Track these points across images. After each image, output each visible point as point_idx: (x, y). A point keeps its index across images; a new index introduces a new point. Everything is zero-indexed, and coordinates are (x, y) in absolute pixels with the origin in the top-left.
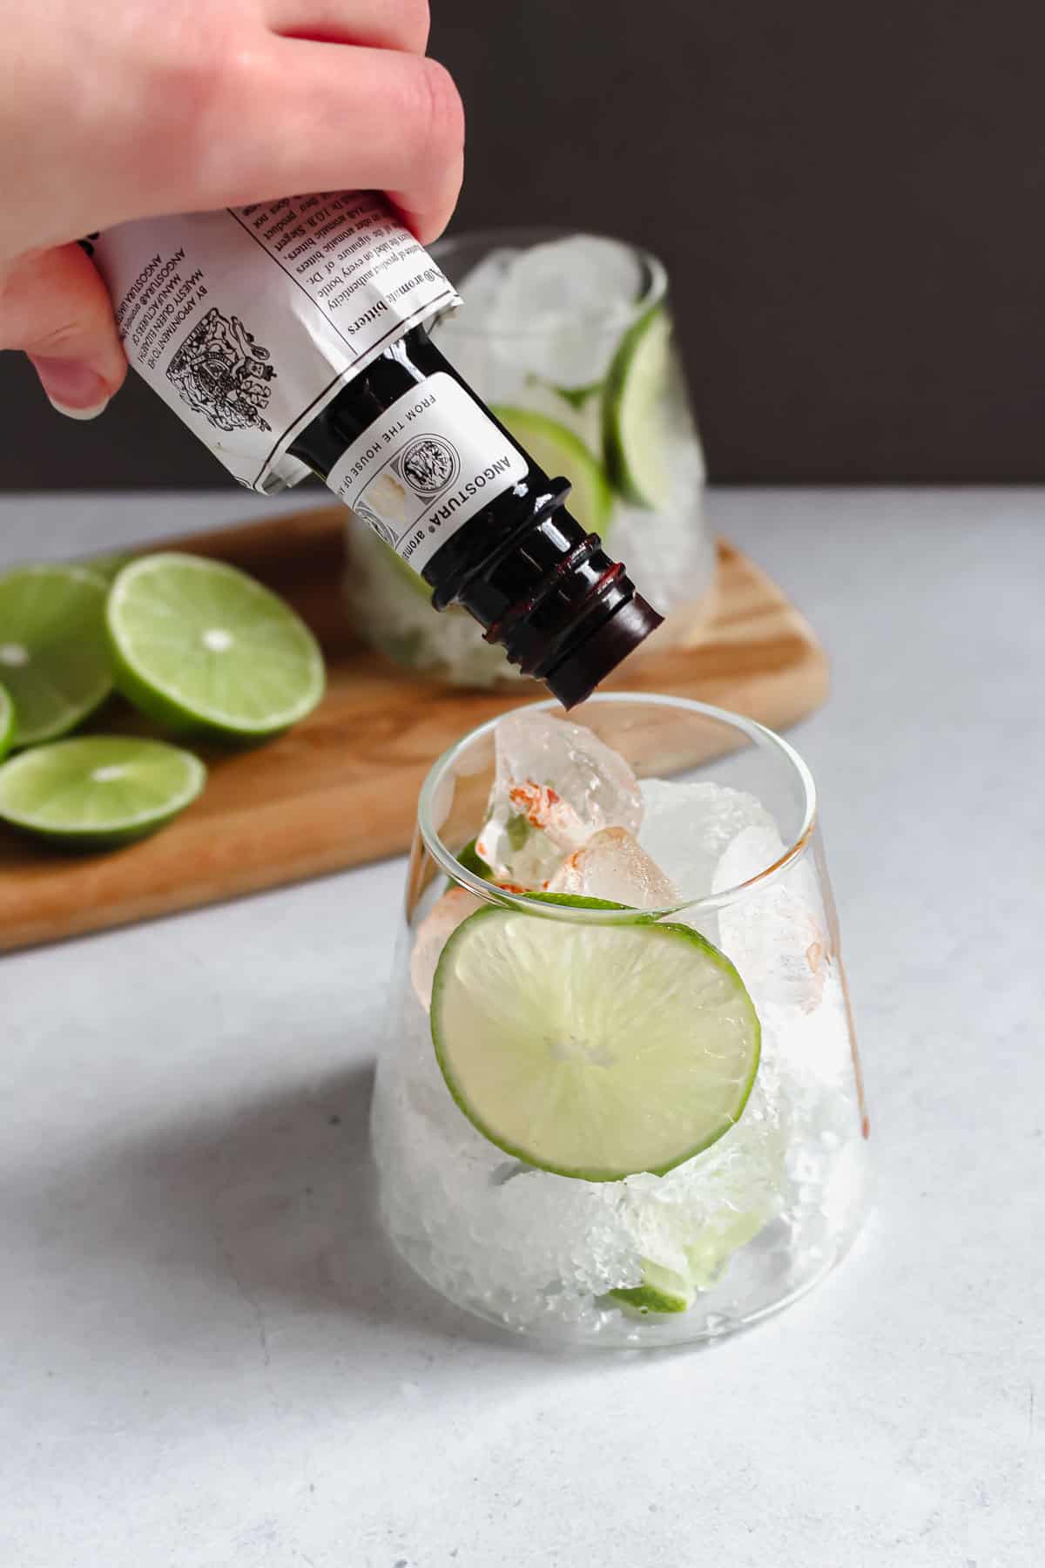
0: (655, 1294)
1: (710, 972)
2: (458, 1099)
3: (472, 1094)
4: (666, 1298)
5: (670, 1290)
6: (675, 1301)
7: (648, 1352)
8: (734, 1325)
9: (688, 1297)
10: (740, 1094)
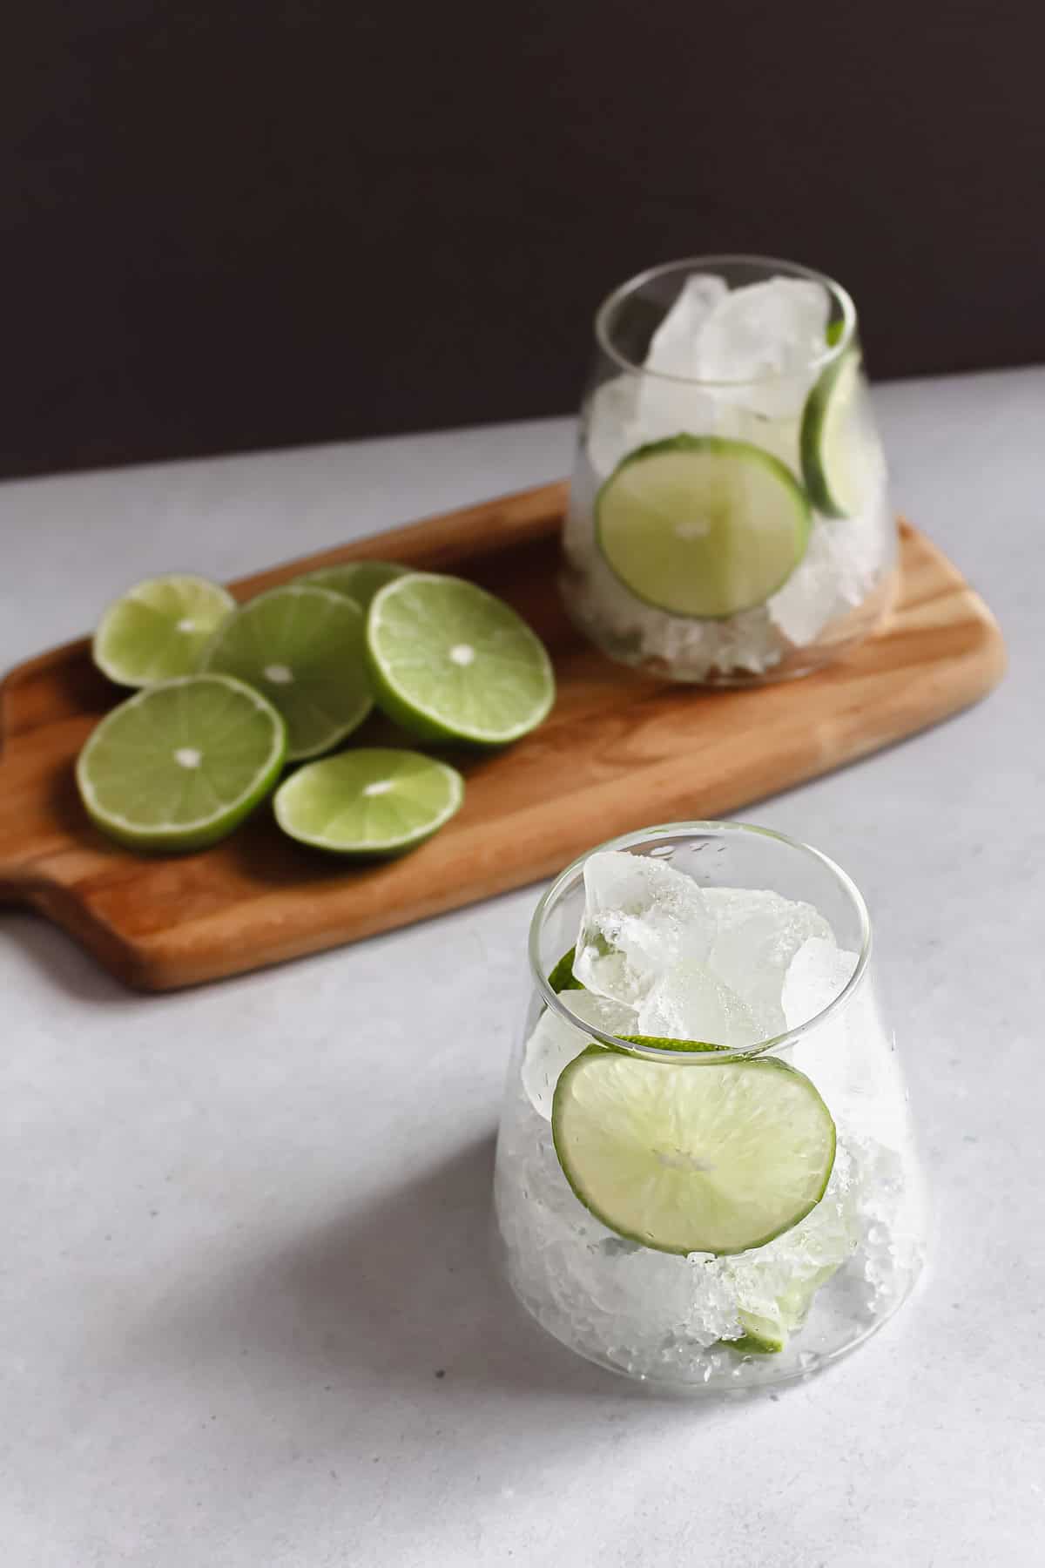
0: (755, 1339)
1: (793, 1090)
2: (579, 1194)
3: (590, 1189)
4: (766, 1342)
5: (767, 1335)
6: (772, 1345)
7: (753, 1391)
8: (825, 1361)
9: (782, 1338)
10: (821, 1181)
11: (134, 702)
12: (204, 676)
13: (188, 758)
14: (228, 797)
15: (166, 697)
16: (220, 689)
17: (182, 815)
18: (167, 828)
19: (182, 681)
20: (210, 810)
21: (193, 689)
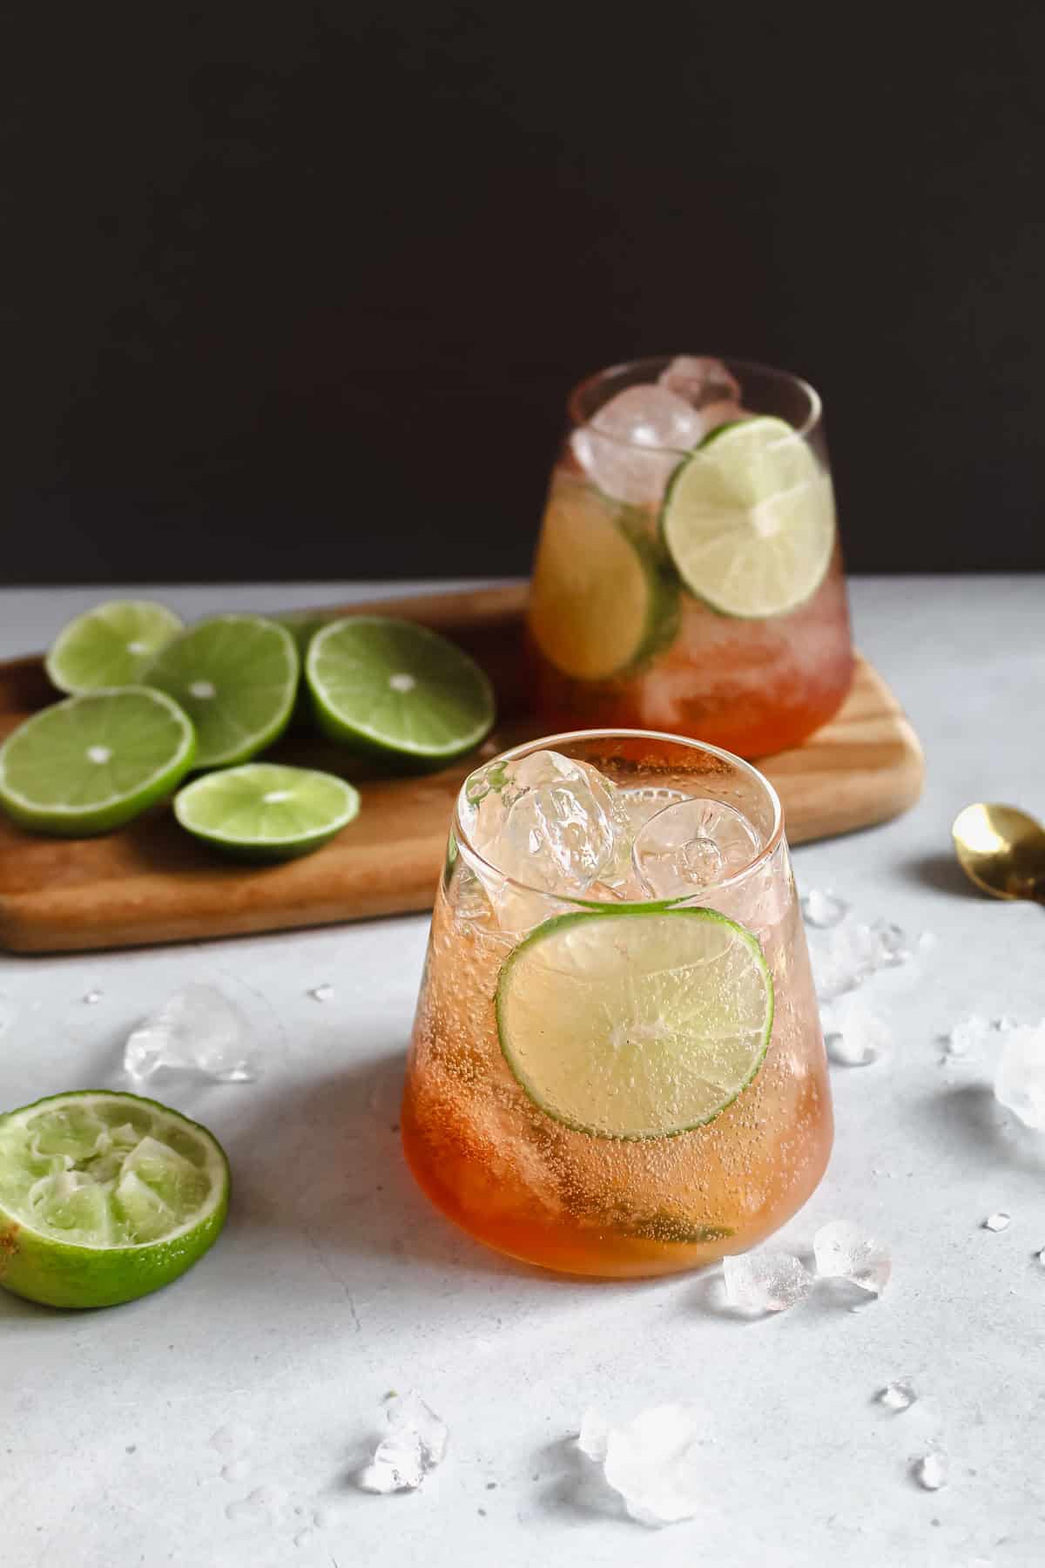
11: (65, 705)
12: (137, 689)
13: (99, 755)
14: (121, 788)
15: (93, 705)
16: (147, 700)
17: (77, 800)
18: (61, 809)
19: (113, 691)
20: (103, 798)
21: (121, 699)
